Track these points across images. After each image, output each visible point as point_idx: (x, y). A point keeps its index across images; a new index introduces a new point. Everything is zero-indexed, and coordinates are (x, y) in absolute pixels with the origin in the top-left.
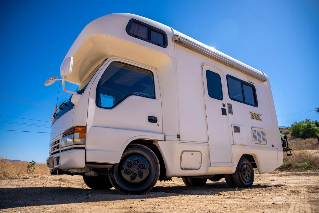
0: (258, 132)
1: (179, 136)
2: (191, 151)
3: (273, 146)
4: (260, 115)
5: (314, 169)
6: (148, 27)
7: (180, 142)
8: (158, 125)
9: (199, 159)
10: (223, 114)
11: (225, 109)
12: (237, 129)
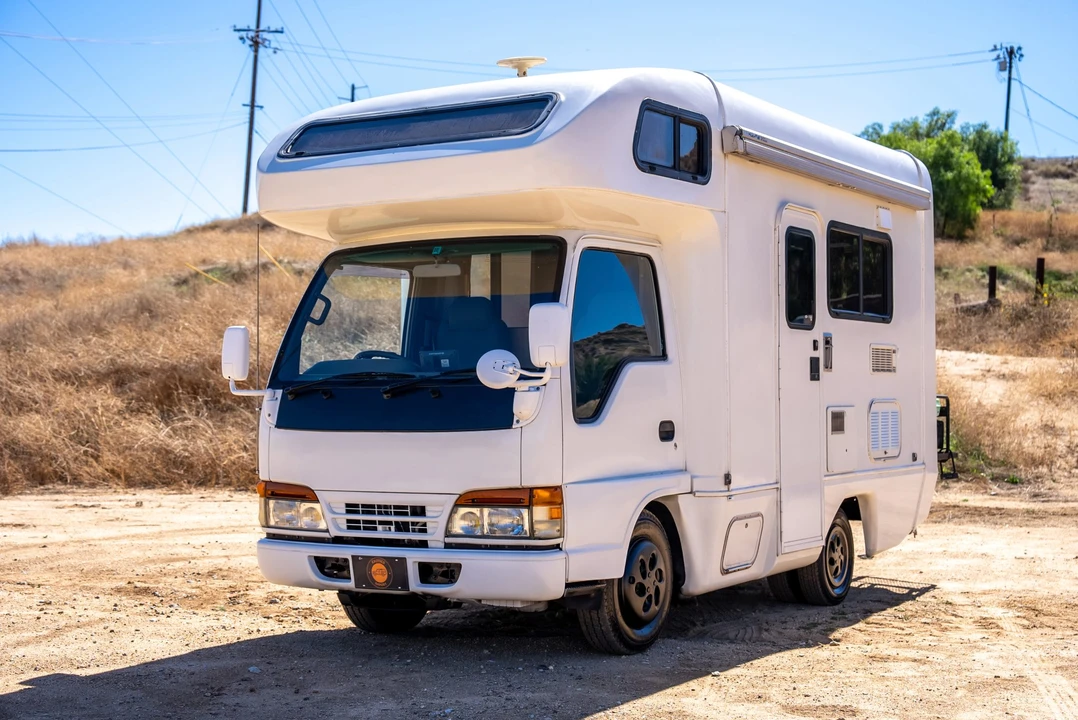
0: (885, 414)
1: (728, 480)
2: (745, 517)
3: (914, 458)
4: (894, 352)
5: (978, 479)
6: (675, 117)
7: (730, 497)
8: (676, 445)
9: (757, 537)
10: (812, 379)
11: (818, 359)
12: (838, 422)
